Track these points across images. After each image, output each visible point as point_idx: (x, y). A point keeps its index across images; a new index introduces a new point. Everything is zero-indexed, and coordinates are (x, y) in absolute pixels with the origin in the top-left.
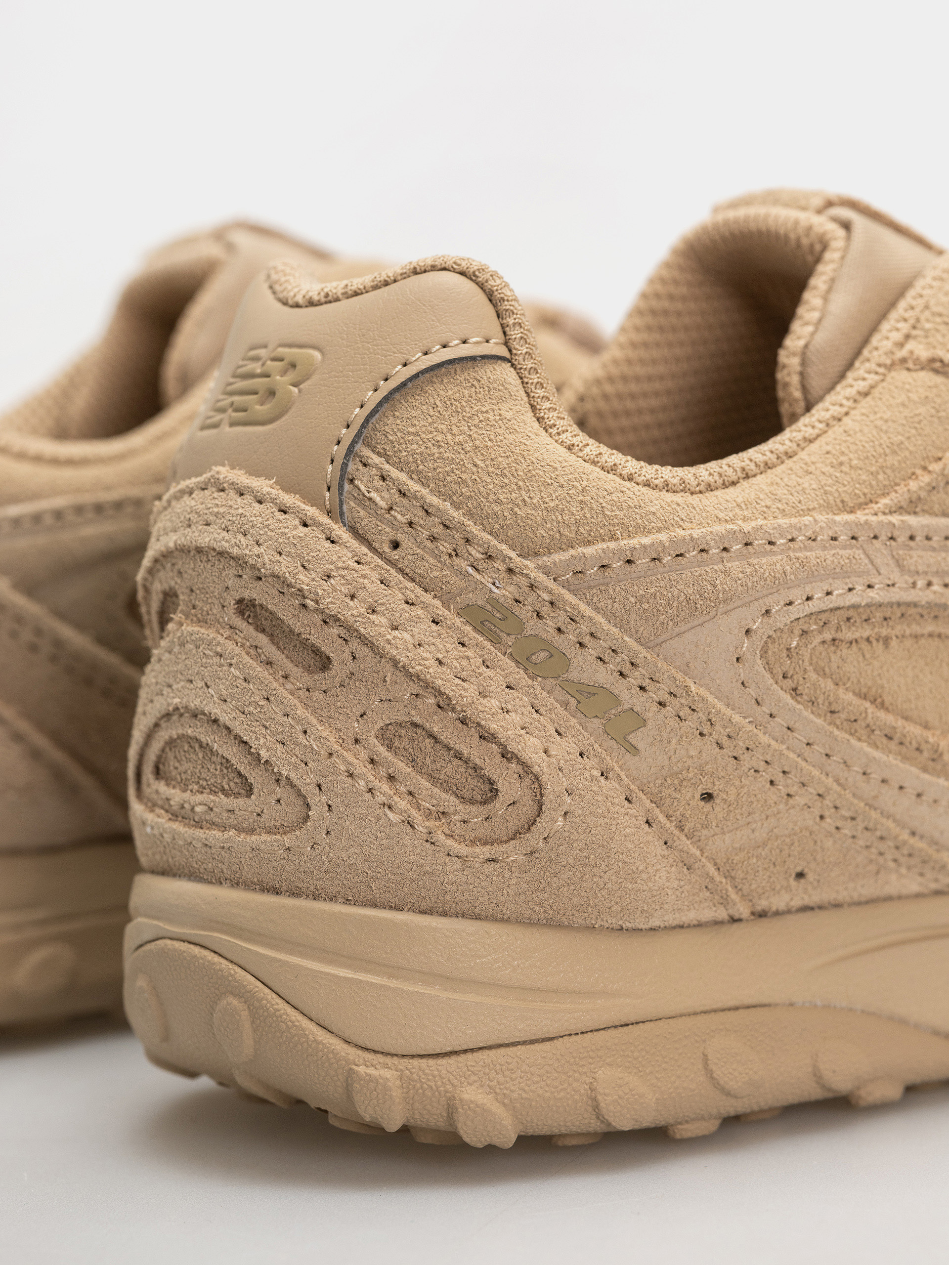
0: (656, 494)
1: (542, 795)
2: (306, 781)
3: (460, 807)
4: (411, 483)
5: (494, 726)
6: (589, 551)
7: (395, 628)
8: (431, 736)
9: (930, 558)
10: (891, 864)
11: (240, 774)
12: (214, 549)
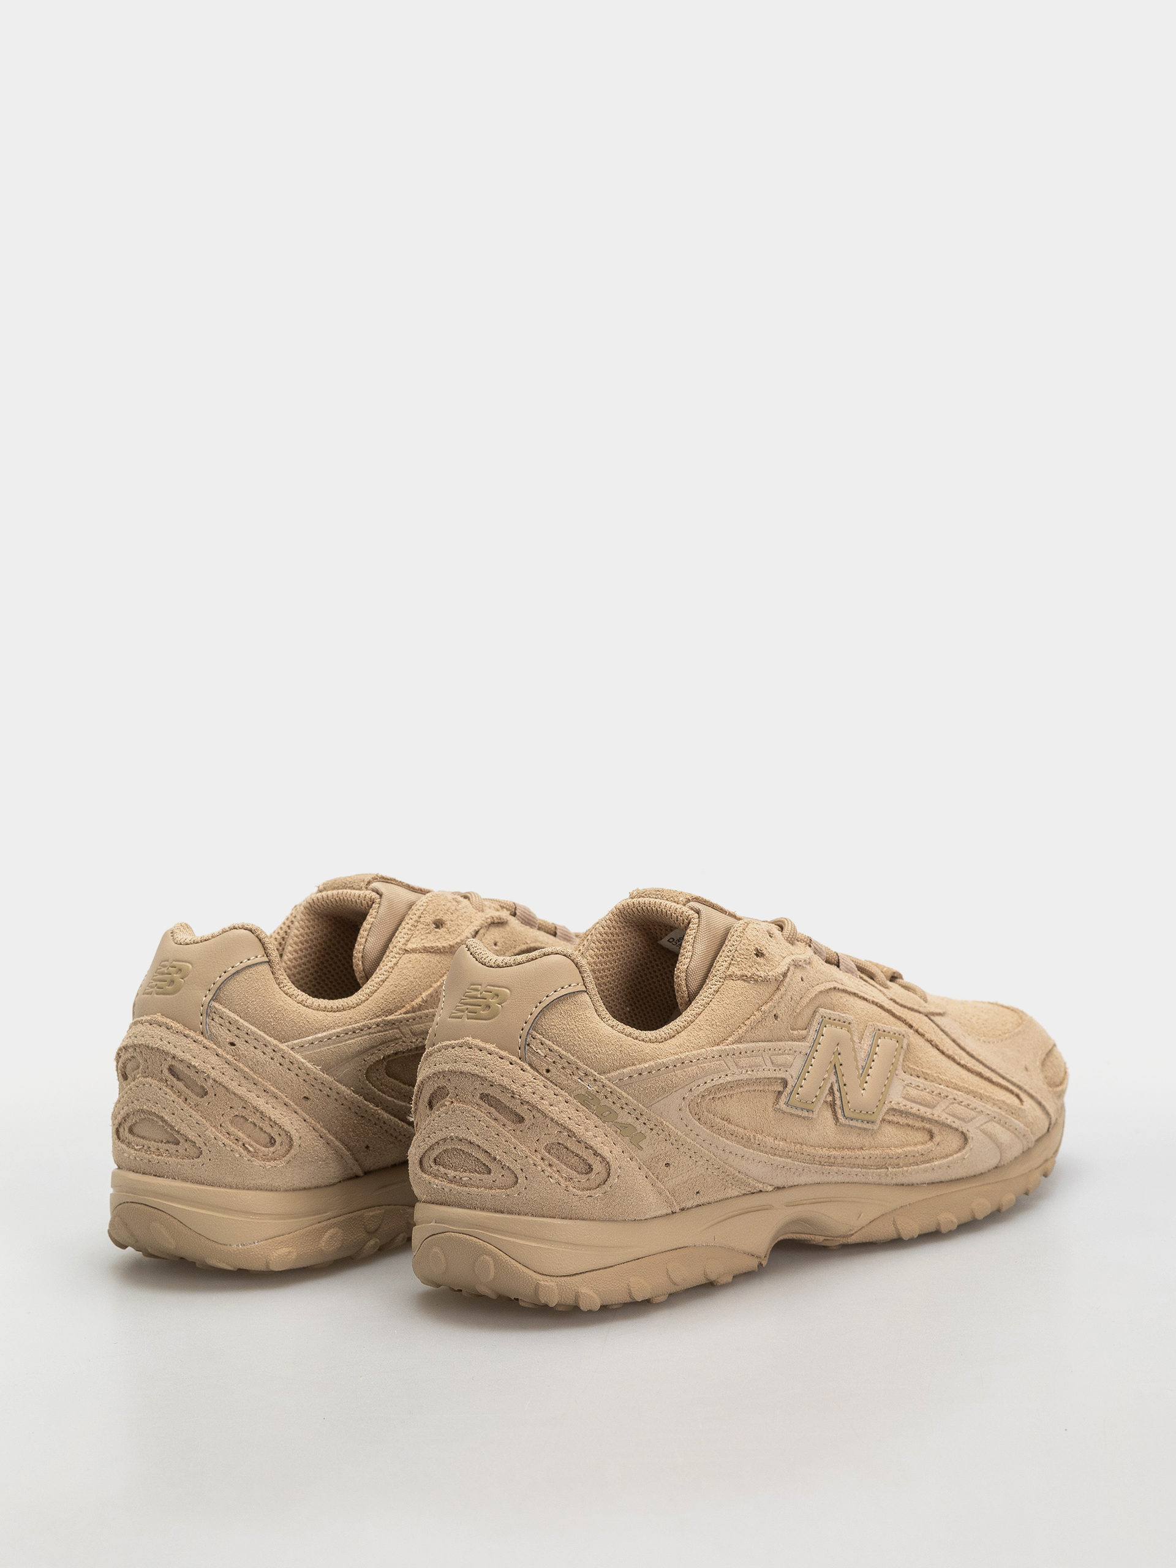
0: (647, 1044)
1: (610, 1170)
2: (516, 1168)
3: (578, 1176)
4: (554, 1046)
5: (592, 1144)
6: (625, 1070)
7: (552, 1105)
8: (566, 1148)
9: (747, 1060)
10: (730, 1185)
11: (484, 1164)
12: (470, 1073)
